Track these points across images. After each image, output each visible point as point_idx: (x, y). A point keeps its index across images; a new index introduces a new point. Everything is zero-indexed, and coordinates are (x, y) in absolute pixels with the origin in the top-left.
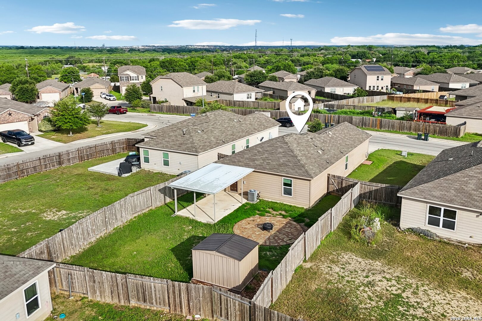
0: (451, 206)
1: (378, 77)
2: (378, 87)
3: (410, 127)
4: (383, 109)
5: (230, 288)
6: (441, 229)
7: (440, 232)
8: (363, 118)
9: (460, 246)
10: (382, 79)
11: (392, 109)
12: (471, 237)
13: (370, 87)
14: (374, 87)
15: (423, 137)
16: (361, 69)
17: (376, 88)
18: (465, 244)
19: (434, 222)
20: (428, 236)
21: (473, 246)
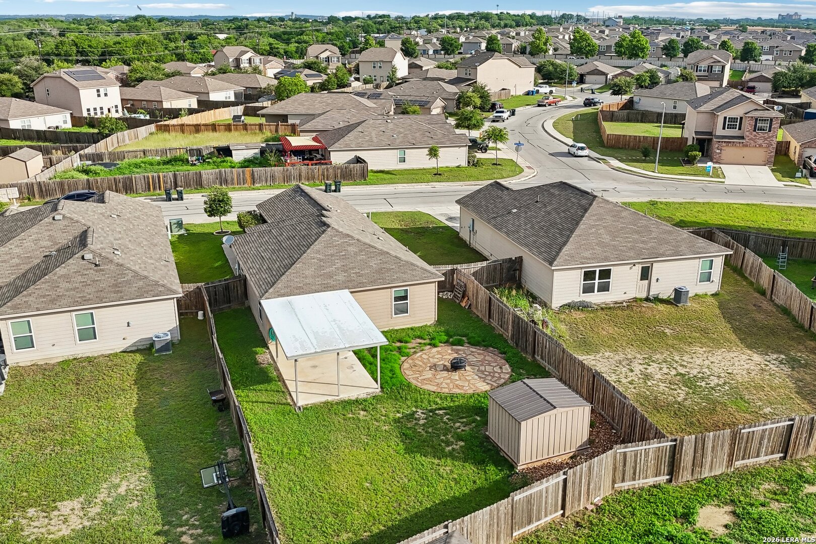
0: (605, 265)
1: (98, 91)
2: (101, 108)
3: (300, 175)
4: (199, 152)
5: (575, 450)
6: (596, 295)
7: (596, 298)
8: (220, 172)
9: (618, 306)
10: (106, 95)
11: (214, 148)
12: (625, 293)
13: (88, 110)
14: (95, 109)
15: (333, 188)
16: (61, 77)
17: (99, 111)
18: (622, 303)
19: (588, 289)
20: (588, 307)
21: (629, 302)
